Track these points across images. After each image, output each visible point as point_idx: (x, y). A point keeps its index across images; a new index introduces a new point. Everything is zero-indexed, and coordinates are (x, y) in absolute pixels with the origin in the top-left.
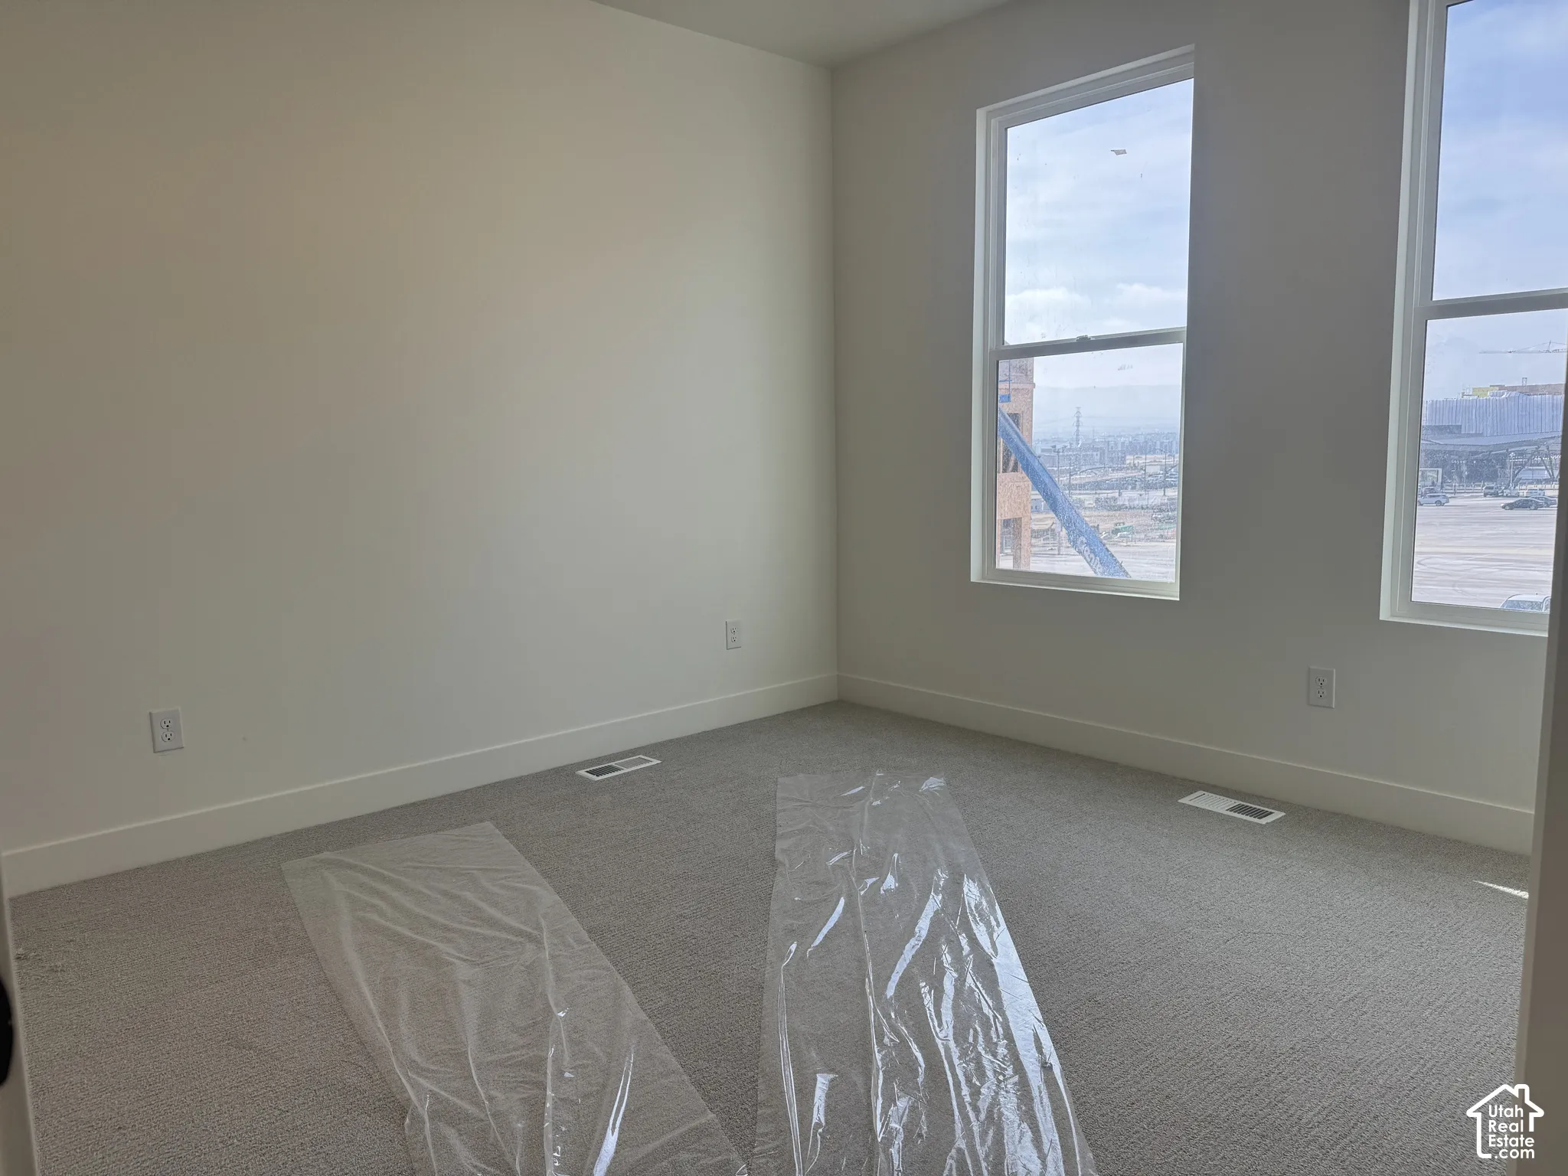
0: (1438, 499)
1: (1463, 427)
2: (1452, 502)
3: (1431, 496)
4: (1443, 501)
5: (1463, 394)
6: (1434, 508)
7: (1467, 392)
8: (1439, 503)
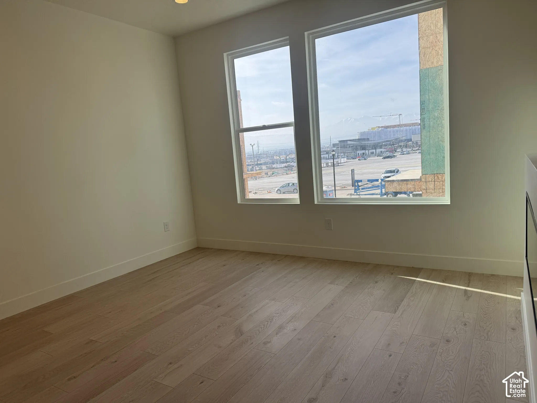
0: (365, 158)
1: (370, 138)
2: (368, 159)
3: (363, 157)
4: (366, 158)
5: (369, 130)
6: (364, 161)
7: (370, 129)
8: (365, 159)
